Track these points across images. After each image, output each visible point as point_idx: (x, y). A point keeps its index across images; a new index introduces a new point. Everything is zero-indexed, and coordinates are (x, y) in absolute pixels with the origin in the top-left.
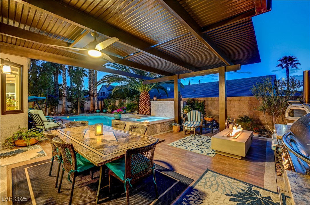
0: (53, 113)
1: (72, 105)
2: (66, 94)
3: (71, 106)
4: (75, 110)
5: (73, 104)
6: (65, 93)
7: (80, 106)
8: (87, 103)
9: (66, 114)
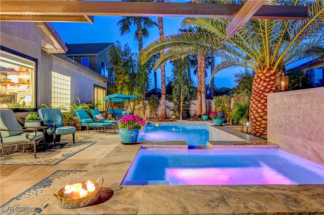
0: (150, 117)
1: (175, 107)
2: (165, 91)
3: (174, 108)
5: (175, 105)
6: (163, 90)
7: (183, 109)
8: (195, 104)
9: (165, 119)
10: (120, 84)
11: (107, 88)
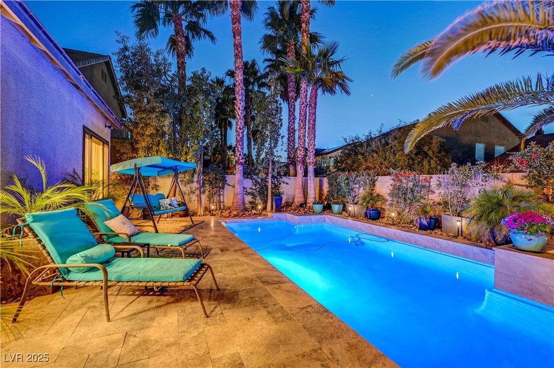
0: (213, 207)
1: (254, 188)
2: (242, 159)
3: (252, 189)
4: (260, 201)
5: (255, 185)
6: (240, 155)
7: (272, 193)
8: (287, 184)
9: (242, 211)
10: (148, 136)
11: (111, 141)
